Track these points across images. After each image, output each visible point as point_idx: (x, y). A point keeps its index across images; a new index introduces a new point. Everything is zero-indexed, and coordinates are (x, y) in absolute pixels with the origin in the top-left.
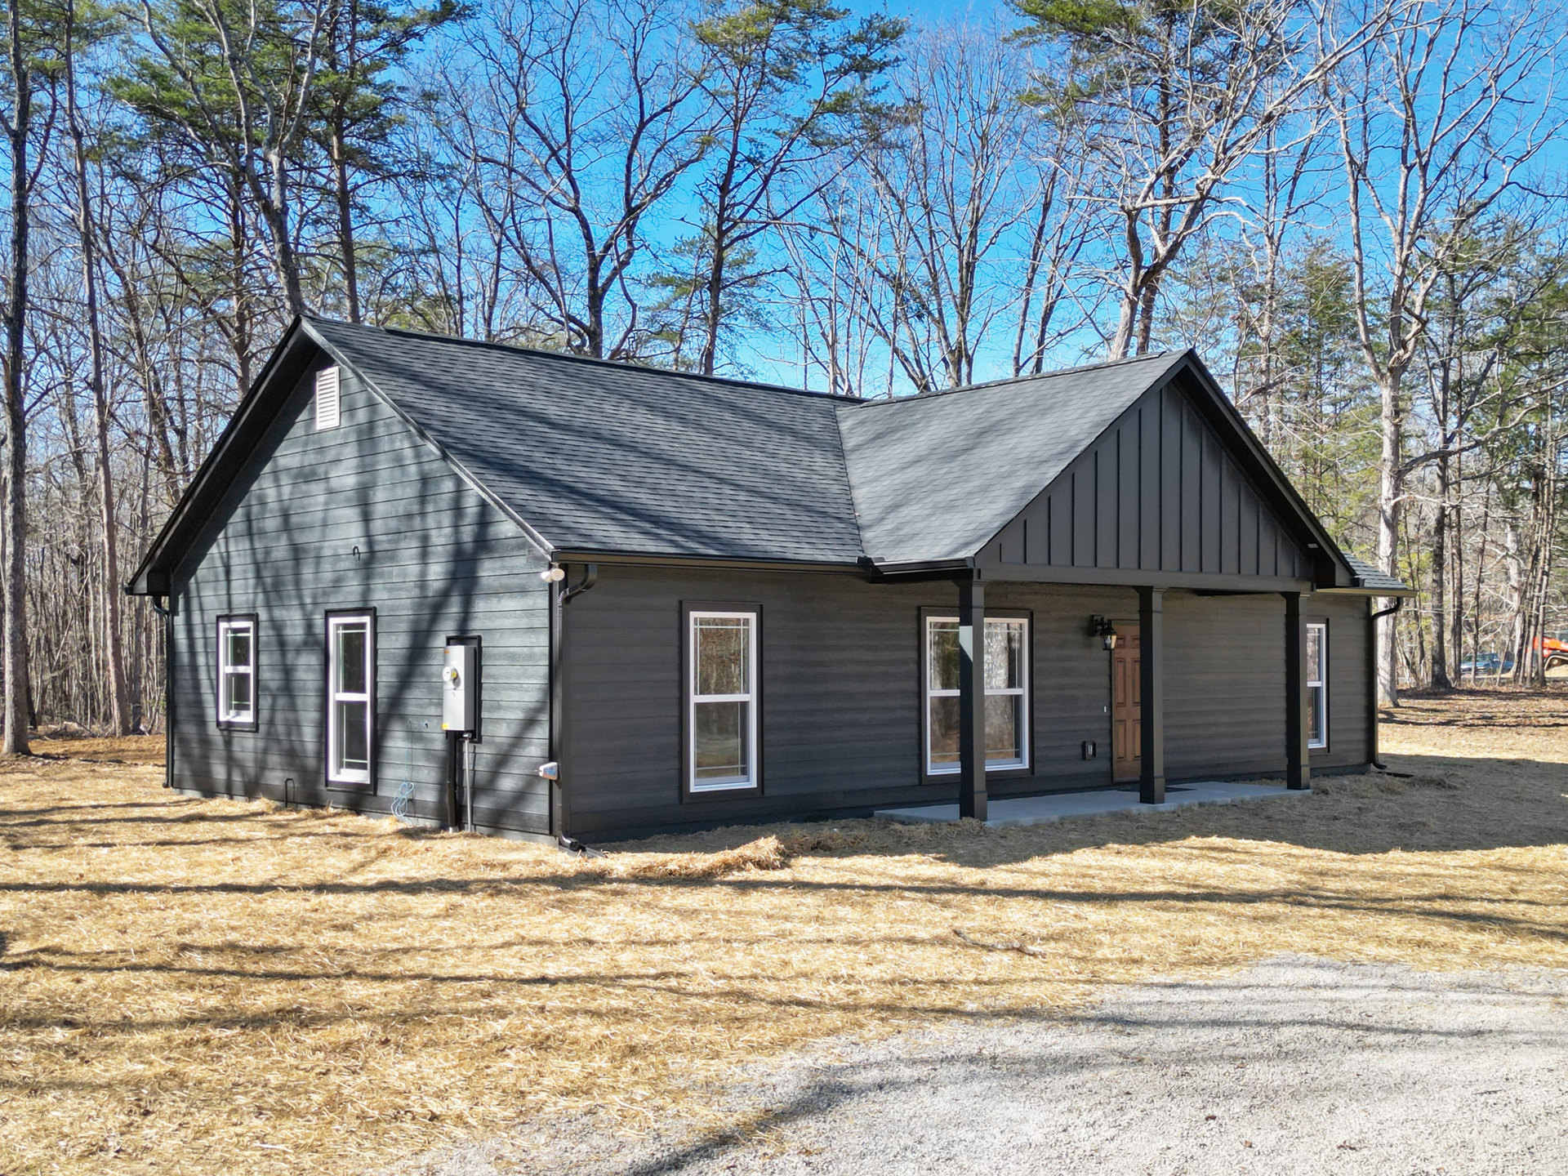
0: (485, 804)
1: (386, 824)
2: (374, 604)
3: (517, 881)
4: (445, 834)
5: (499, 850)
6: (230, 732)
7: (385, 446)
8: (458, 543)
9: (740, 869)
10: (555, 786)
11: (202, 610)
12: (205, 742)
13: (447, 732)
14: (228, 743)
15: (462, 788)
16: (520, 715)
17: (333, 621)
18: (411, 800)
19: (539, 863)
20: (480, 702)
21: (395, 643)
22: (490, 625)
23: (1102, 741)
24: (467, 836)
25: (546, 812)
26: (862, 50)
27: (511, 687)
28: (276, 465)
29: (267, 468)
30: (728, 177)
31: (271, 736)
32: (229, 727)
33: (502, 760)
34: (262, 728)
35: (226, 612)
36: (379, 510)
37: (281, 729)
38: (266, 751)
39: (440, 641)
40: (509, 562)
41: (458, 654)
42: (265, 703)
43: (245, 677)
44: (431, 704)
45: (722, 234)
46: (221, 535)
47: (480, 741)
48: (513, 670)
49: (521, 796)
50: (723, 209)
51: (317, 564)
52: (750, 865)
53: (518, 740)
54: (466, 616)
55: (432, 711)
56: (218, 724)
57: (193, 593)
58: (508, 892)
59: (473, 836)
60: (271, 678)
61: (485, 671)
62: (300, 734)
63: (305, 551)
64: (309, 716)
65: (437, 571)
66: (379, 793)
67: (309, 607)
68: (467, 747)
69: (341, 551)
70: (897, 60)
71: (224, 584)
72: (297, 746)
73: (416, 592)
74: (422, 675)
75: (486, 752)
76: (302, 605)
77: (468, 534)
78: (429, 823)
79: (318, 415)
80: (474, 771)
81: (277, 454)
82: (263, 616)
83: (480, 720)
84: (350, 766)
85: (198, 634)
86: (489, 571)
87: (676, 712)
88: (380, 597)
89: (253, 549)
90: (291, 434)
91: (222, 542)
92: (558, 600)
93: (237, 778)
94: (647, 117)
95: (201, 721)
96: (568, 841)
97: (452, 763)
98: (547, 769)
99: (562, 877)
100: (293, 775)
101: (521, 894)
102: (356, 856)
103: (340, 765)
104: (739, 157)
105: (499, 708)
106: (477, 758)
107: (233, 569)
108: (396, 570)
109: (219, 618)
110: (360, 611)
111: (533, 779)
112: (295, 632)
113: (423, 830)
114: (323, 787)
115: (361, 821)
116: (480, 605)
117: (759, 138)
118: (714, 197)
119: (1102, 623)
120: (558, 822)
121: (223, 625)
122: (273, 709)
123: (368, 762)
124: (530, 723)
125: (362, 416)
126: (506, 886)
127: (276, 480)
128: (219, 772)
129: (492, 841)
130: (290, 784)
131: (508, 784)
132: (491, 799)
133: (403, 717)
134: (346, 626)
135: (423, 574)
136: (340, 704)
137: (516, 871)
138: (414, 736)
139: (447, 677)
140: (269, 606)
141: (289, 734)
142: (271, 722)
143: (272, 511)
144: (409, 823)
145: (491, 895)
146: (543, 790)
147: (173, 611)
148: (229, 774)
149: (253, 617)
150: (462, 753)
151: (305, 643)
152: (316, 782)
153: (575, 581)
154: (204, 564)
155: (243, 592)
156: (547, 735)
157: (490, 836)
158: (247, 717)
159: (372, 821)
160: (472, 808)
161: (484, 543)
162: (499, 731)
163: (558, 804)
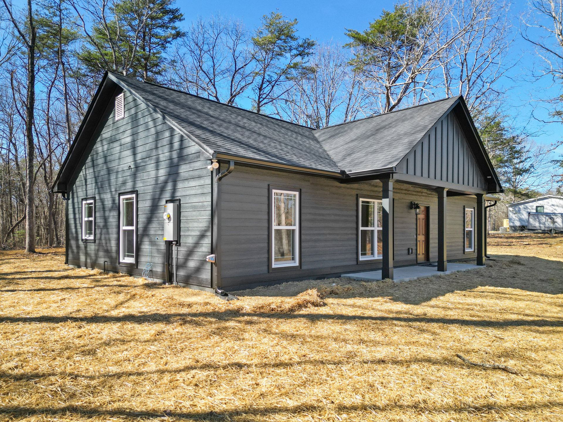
0: (182, 273)
1: (140, 281)
2: (137, 189)
3: (195, 315)
4: (164, 286)
5: (188, 295)
6: (86, 243)
7: (141, 121)
8: (171, 159)
9: (306, 307)
10: (214, 265)
11: (77, 197)
12: (78, 247)
13: (166, 241)
14: (86, 247)
15: (172, 266)
16: (198, 233)
17: (122, 197)
18: (151, 271)
19: (207, 304)
20: (180, 228)
21: (145, 205)
22: (184, 194)
23: (414, 248)
24: (174, 287)
25: (209, 277)
26: (302, 49)
27: (193, 220)
28: (102, 138)
29: (99, 140)
30: (262, 85)
31: (100, 244)
32: (86, 241)
33: (190, 253)
34: (97, 241)
35: (85, 197)
36: (139, 149)
37: (104, 242)
38: (98, 250)
39: (163, 202)
40: (193, 165)
41: (170, 207)
42: (98, 232)
43: (91, 221)
44: (159, 230)
45: (259, 102)
46: (84, 168)
47: (180, 245)
48: (194, 213)
49: (198, 270)
50: (260, 95)
51: (117, 175)
52: (309, 305)
53: (197, 244)
54: (174, 190)
55: (160, 232)
56: (82, 240)
57: (75, 191)
58: (190, 322)
59: (177, 287)
60: (100, 222)
61: (182, 214)
62: (110, 244)
63: (112, 170)
64: (114, 236)
65: (162, 172)
66: (139, 267)
67: (114, 193)
68: (174, 248)
69: (125, 169)
70: (312, 53)
71: (85, 186)
72: (109, 248)
73: (153, 182)
74: (156, 217)
75: (183, 250)
76: (111, 192)
77: (175, 155)
78: (158, 281)
79: (116, 114)
80: (177, 258)
81: (102, 133)
82: (97, 197)
83: (180, 236)
84: (128, 256)
85: (76, 206)
86: (184, 169)
87: (266, 233)
88: (139, 185)
89: (94, 172)
90: (107, 124)
91: (84, 170)
92: (215, 179)
93: (89, 261)
94: (237, 69)
95: (77, 239)
96: (220, 291)
97: (168, 256)
98: (211, 258)
99: (218, 312)
100: (107, 260)
101: (198, 324)
102: (121, 297)
103: (124, 256)
104: (265, 80)
105: (188, 230)
106: (178, 253)
107: (88, 180)
108: (145, 174)
109: (82, 199)
110: (132, 192)
111: (203, 262)
112: (108, 203)
113: (155, 284)
114: (117, 265)
115: (131, 279)
116: (180, 185)
117: (271, 74)
118: (257, 91)
119: (415, 204)
120: (215, 282)
121: (84, 202)
122: (101, 234)
123: (134, 254)
124: (202, 236)
125: (133, 111)
126: (189, 318)
127: (102, 143)
128: (82, 258)
129: (185, 290)
130: (106, 263)
131: (192, 264)
132: (185, 271)
133: (148, 235)
134: (127, 199)
135: (157, 174)
136: (125, 231)
137: (195, 309)
138: (153, 243)
139: (165, 217)
140: (99, 194)
141: (106, 243)
142: (100, 239)
143: (100, 156)
144: (150, 281)
145: (181, 325)
146: (208, 267)
147: (68, 199)
148: (86, 259)
149: (94, 198)
150: (172, 251)
151: (112, 207)
152: (116, 263)
153: (224, 170)
154: (78, 180)
155: (91, 189)
156: (210, 242)
157: (184, 287)
158: (92, 237)
159: (135, 279)
160: (176, 274)
161: (182, 158)
162: (188, 240)
163: (215, 274)
